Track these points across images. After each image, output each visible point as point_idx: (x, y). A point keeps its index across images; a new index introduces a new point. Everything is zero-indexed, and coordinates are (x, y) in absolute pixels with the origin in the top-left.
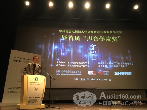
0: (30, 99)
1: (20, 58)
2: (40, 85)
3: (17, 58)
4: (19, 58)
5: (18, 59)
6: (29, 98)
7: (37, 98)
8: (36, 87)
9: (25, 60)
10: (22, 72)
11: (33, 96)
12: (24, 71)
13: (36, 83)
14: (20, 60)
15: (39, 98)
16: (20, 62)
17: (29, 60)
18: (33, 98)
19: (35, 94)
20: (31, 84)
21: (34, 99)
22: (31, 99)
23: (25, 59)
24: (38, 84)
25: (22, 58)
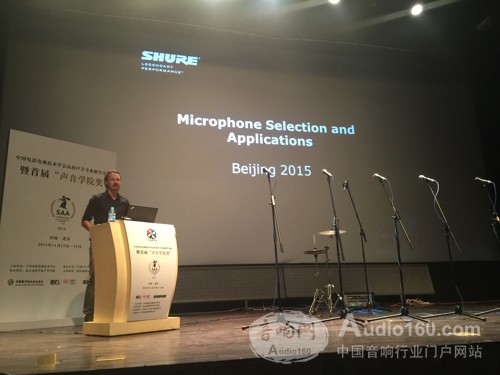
0: (138, 301)
1: (45, 162)
2: (164, 253)
3: (34, 160)
4: (39, 161)
5: (36, 165)
6: (137, 297)
7: (160, 296)
8: (155, 262)
9: (62, 170)
10: (55, 213)
11: (147, 292)
12: (61, 209)
13: (153, 250)
14: (45, 168)
15: (165, 296)
16: (45, 174)
17: (73, 168)
18: (148, 297)
19: (153, 285)
20: (138, 252)
21: (152, 300)
22: (143, 300)
23: (60, 165)
24: (159, 250)
25: (50, 163)
